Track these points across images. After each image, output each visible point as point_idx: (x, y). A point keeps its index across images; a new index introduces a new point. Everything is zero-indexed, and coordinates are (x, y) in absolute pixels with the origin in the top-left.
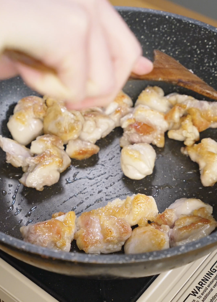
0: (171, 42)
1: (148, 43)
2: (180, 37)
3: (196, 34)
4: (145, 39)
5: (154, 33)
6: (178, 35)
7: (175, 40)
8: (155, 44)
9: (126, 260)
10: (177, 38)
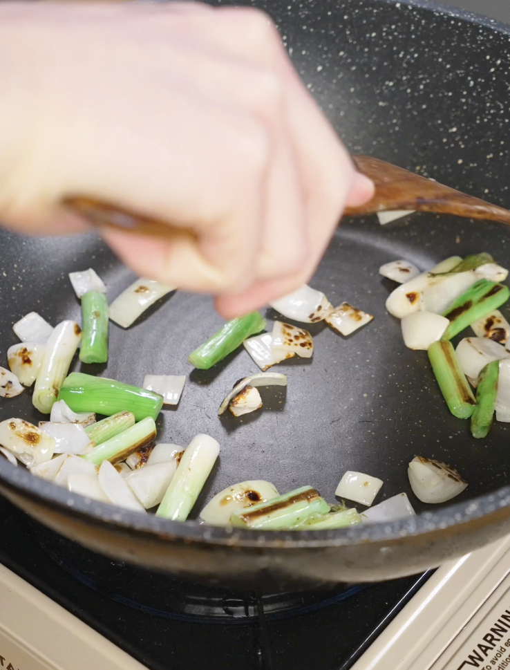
0: (408, 63)
1: (354, 68)
2: (429, 51)
3: (465, 42)
4: (346, 59)
5: (368, 43)
6: (424, 47)
7: (416, 59)
8: (370, 68)
9: (350, 538)
10: (422, 54)
